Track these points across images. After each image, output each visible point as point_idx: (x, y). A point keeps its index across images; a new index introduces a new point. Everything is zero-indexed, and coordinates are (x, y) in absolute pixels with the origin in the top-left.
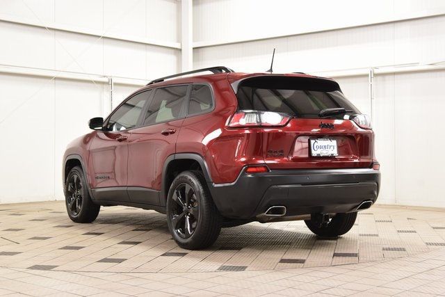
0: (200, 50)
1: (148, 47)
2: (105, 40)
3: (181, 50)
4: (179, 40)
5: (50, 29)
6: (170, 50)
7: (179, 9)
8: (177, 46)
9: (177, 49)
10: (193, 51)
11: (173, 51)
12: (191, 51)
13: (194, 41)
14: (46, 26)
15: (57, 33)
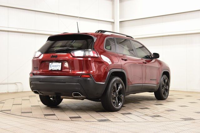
0: (123, 22)
1: (99, 21)
2: (81, 19)
3: (114, 22)
4: (113, 18)
5: (56, 14)
6: (109, 23)
7: (113, 4)
8: (113, 21)
9: (112, 22)
10: (120, 23)
11: (110, 23)
12: (119, 23)
13: (120, 18)
14: (55, 13)
15: (60, 16)
